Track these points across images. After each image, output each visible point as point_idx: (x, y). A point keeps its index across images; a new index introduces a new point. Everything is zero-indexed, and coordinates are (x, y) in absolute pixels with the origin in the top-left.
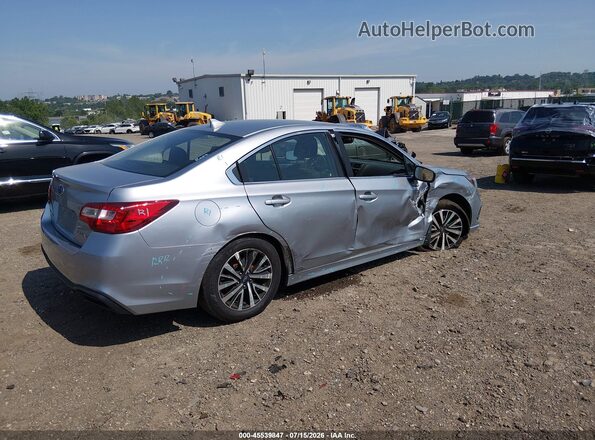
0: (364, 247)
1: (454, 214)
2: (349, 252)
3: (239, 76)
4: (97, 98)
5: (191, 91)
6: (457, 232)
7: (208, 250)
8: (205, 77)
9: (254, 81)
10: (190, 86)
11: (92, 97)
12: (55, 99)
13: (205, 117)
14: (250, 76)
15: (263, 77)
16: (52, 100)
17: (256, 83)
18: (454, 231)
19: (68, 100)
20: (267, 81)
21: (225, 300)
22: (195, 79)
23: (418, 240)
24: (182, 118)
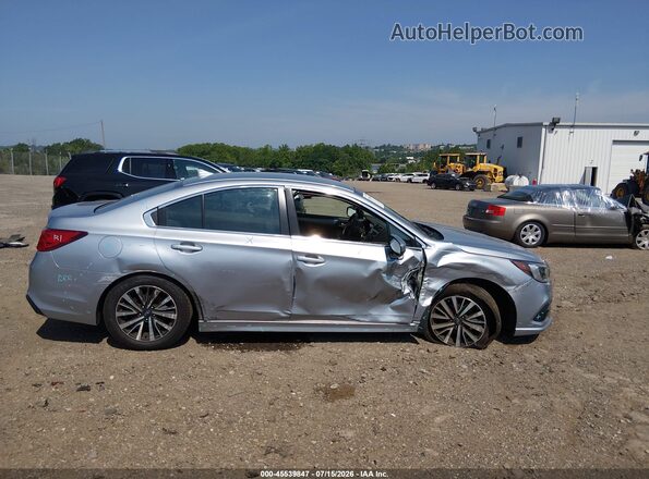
0: (306, 313)
1: (472, 304)
2: (283, 315)
3: (541, 125)
4: (421, 147)
5: (489, 142)
6: (478, 328)
7: (104, 279)
8: (505, 126)
9: (559, 130)
10: (489, 136)
11: (417, 146)
12: (384, 146)
13: (496, 170)
14: (554, 124)
15: (572, 127)
16: (381, 147)
17: (561, 133)
18: (474, 327)
19: (395, 148)
20: (575, 130)
21: (123, 326)
22: (495, 129)
23: (407, 324)
24: (470, 170)
